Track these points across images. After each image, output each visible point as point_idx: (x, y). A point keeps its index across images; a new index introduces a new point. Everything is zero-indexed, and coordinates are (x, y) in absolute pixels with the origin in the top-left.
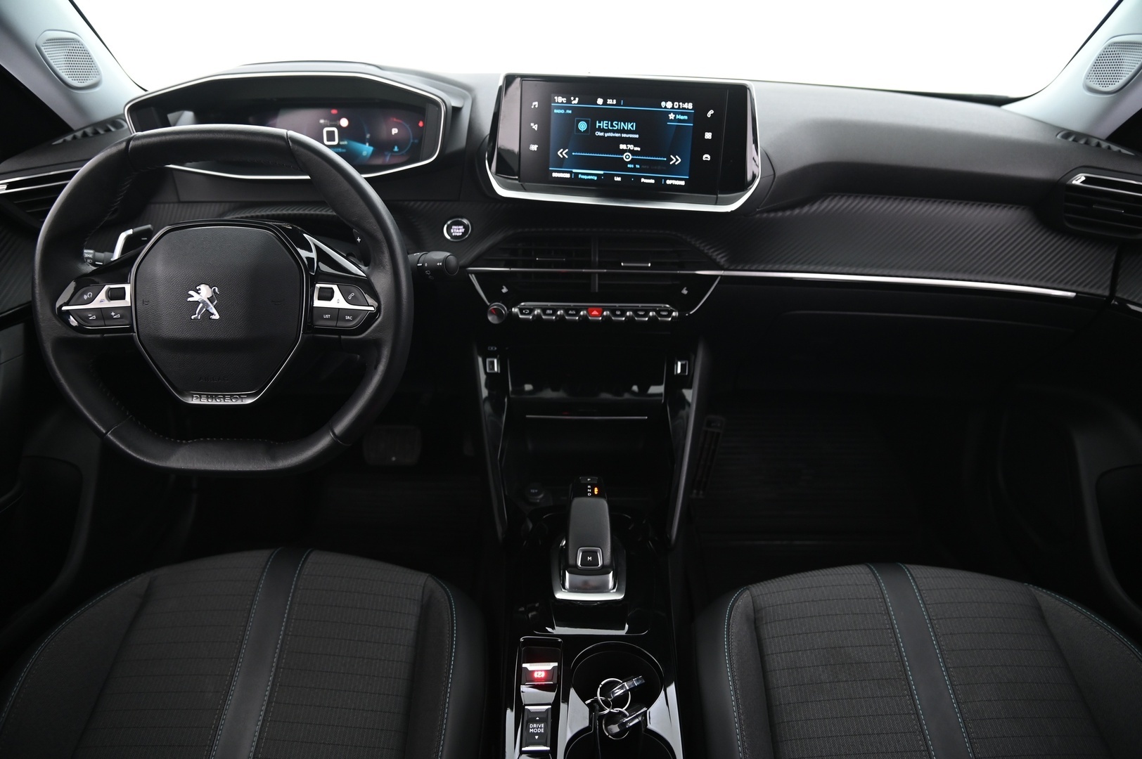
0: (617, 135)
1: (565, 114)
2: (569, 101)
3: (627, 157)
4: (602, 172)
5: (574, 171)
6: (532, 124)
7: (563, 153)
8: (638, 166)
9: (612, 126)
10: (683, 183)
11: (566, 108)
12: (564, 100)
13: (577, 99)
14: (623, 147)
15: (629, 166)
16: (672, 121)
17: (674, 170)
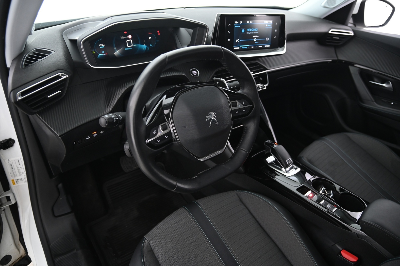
0: (253, 33)
1: (238, 27)
2: (239, 23)
3: (255, 40)
4: (248, 46)
5: (241, 46)
6: (229, 32)
7: (237, 41)
8: (258, 42)
9: (251, 30)
10: (269, 46)
11: (238, 25)
12: (238, 23)
13: (242, 22)
14: (254, 37)
15: (256, 42)
16: (267, 27)
17: (267, 43)
